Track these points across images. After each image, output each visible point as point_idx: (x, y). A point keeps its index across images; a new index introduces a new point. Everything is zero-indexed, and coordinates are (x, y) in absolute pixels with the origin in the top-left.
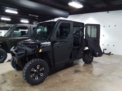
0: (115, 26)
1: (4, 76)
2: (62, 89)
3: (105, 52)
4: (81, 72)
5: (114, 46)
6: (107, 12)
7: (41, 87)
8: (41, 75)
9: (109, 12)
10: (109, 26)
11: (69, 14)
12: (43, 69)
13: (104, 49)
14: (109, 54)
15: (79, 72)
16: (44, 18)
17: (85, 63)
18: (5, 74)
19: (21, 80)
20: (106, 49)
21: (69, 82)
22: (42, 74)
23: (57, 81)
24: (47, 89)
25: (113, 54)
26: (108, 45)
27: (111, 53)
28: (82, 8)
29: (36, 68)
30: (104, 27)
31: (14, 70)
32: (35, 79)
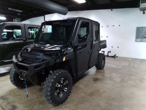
0: (119, 25)
1: (6, 99)
2: (95, 104)
3: (110, 55)
4: (100, 80)
5: (118, 47)
6: (110, 9)
7: (69, 106)
8: (65, 91)
9: (113, 9)
10: (113, 26)
11: (68, 10)
12: (66, 82)
13: (108, 52)
14: (114, 57)
15: (99, 81)
16: (30, 14)
17: (97, 69)
18: (5, 96)
19: (36, 102)
20: (110, 52)
21: (96, 94)
22: (66, 88)
23: (83, 95)
24: (78, 106)
25: (117, 57)
26: (112, 47)
27: (116, 56)
28: (85, 3)
29: (59, 83)
30: (108, 26)
31: (15, 89)
32: (60, 97)
